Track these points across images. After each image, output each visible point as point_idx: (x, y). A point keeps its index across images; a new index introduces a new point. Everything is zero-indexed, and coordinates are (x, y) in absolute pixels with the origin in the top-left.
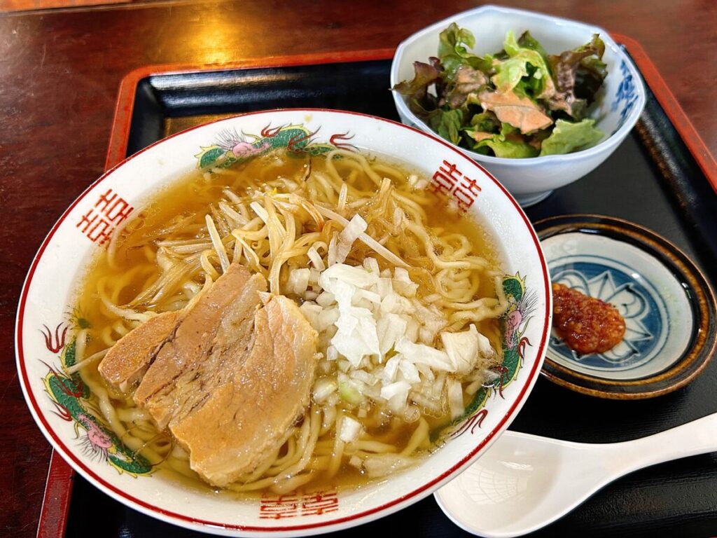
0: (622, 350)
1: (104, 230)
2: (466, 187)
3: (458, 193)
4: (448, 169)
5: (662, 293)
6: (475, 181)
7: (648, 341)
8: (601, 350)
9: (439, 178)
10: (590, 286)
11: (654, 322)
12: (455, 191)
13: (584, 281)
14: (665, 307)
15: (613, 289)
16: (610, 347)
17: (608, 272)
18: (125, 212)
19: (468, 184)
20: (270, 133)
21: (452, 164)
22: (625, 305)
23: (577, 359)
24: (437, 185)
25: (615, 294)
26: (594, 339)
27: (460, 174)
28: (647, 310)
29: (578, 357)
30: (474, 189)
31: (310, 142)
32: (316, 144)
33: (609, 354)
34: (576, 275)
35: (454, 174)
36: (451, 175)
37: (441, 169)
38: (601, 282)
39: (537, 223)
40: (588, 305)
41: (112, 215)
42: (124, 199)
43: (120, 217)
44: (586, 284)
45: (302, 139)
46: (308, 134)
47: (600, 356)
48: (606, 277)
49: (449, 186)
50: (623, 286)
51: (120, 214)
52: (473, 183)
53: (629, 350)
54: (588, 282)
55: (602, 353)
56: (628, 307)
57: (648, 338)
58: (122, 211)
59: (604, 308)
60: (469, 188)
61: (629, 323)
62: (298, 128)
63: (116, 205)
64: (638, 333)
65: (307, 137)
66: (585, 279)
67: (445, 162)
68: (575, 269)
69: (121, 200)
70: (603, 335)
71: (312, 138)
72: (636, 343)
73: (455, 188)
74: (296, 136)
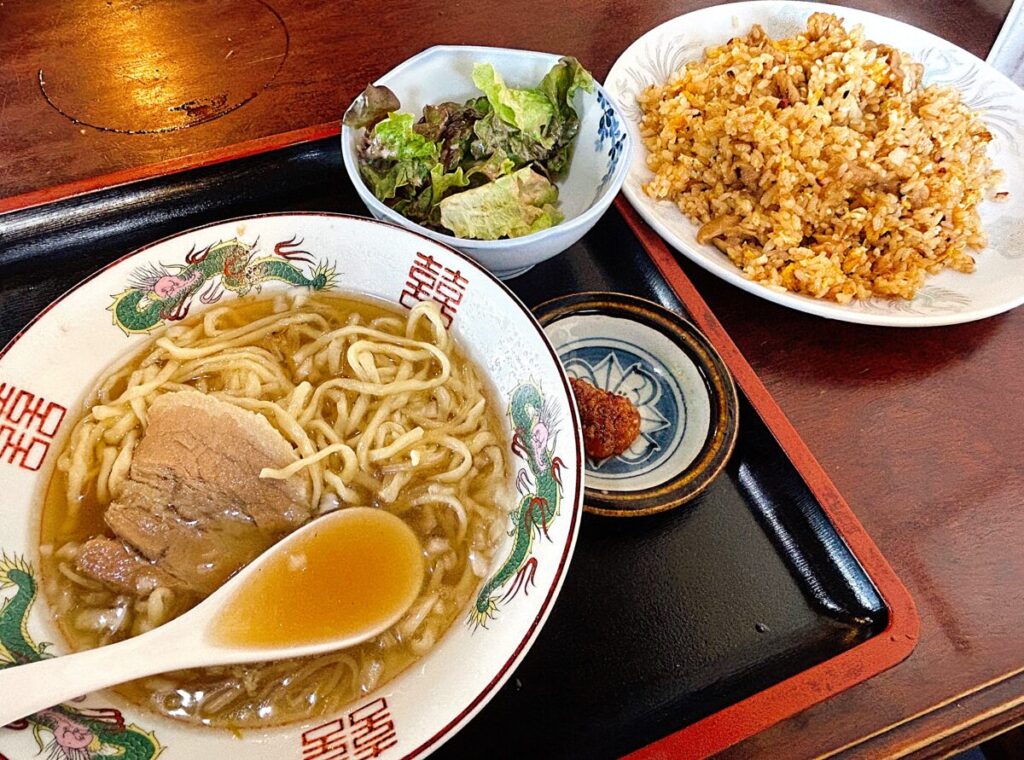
0: (640, 445)
1: (9, 439)
2: (450, 280)
3: (442, 289)
4: (424, 262)
5: (672, 371)
6: (458, 272)
7: (666, 429)
8: (618, 451)
9: (416, 274)
10: (595, 374)
11: (669, 405)
12: (438, 287)
13: (589, 370)
14: (678, 386)
15: (621, 373)
16: (627, 447)
17: (613, 354)
19: (452, 277)
21: (428, 256)
22: (636, 390)
23: (595, 468)
24: (416, 283)
25: (623, 379)
26: (609, 441)
27: (440, 266)
28: (659, 394)
29: (596, 465)
30: (459, 282)
33: (628, 454)
34: (579, 363)
35: (432, 267)
36: (429, 269)
37: (417, 263)
38: (607, 367)
39: (535, 308)
40: (597, 403)
41: (15, 416)
43: (27, 416)
44: (592, 373)
47: (618, 458)
48: (611, 360)
49: (430, 282)
50: (630, 367)
51: (26, 410)
52: (457, 274)
53: (648, 444)
54: (593, 369)
55: (620, 455)
56: (640, 392)
57: (666, 426)
59: (615, 403)
60: (454, 281)
61: (643, 411)
63: (17, 401)
64: (654, 421)
66: (590, 366)
67: (419, 255)
68: (578, 356)
70: (619, 435)
72: (653, 434)
73: (437, 283)
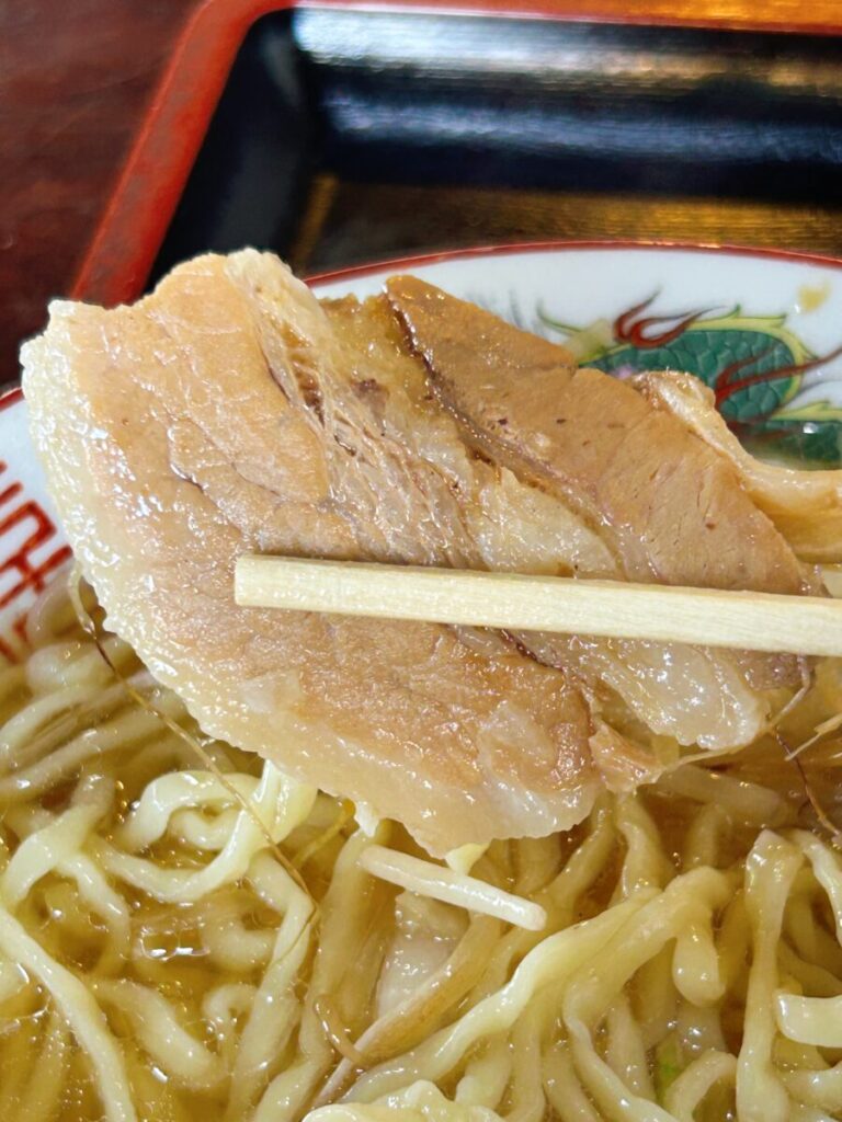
18: (37, 558)
20: (651, 331)
31: (801, 390)
32: (826, 403)
42: (43, 505)
45: (771, 373)
46: (799, 359)
58: (27, 548)
62: (763, 326)
65: (790, 368)
69: (31, 509)
71: (810, 376)
74: (752, 359)
